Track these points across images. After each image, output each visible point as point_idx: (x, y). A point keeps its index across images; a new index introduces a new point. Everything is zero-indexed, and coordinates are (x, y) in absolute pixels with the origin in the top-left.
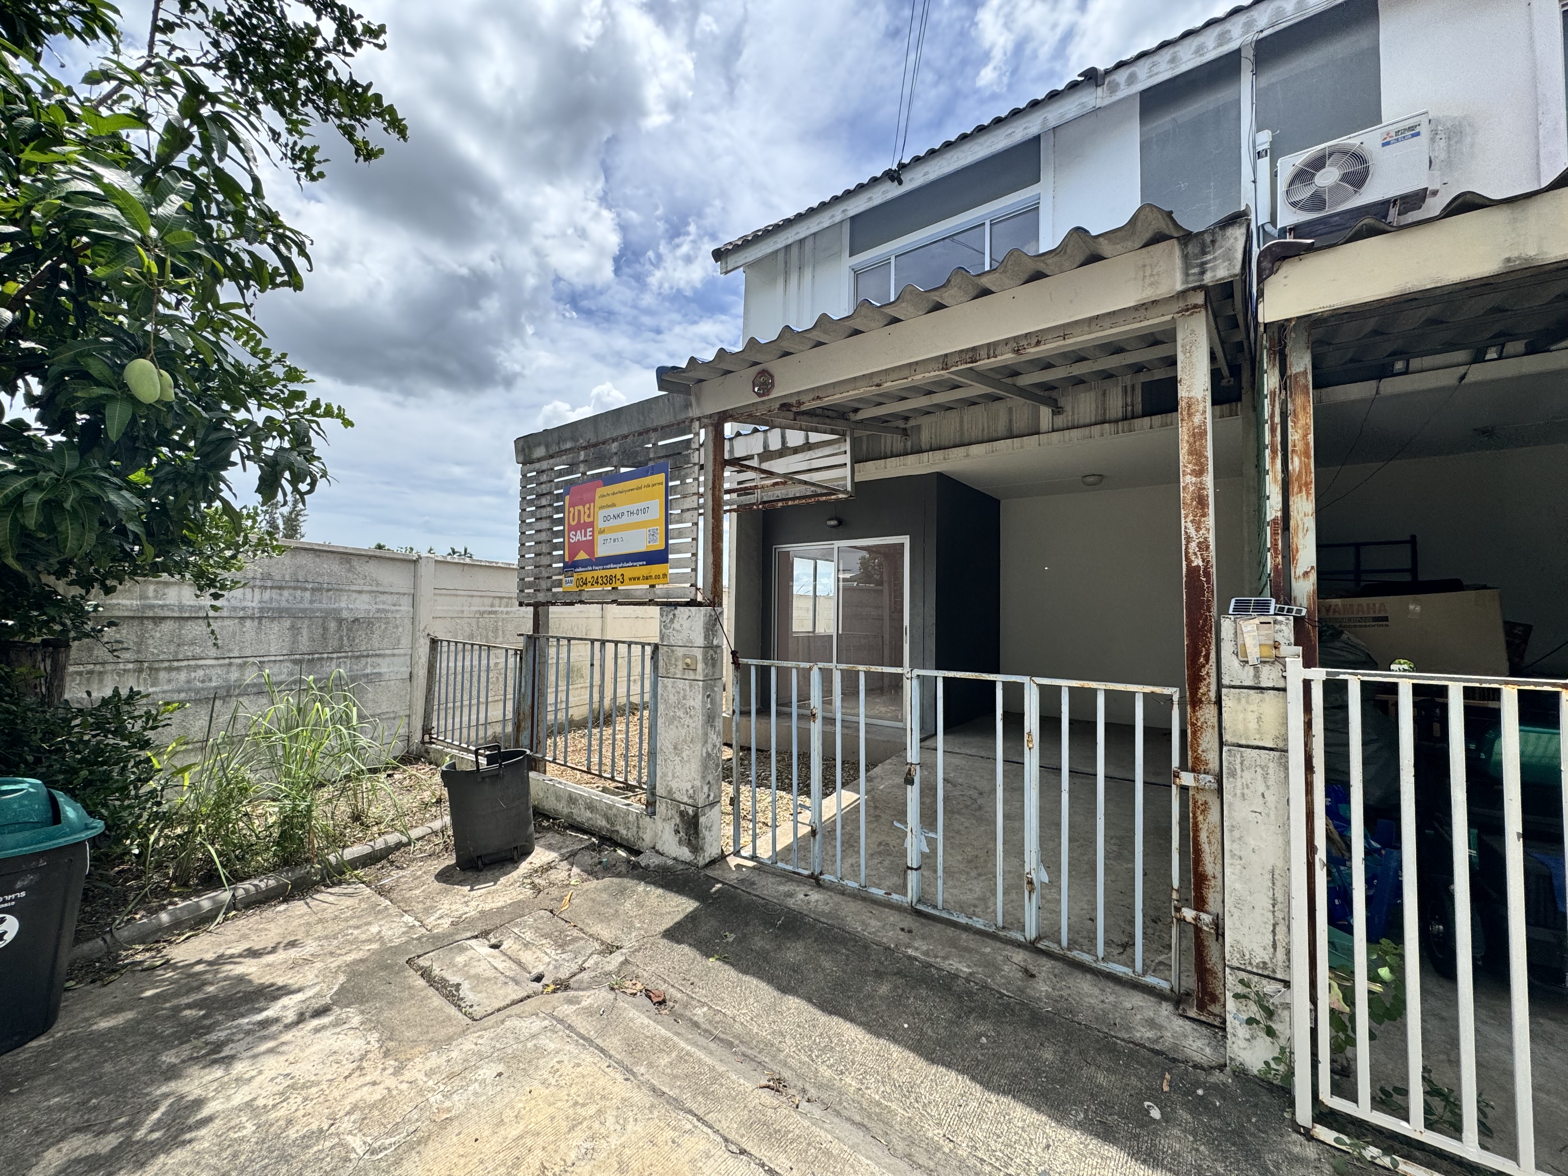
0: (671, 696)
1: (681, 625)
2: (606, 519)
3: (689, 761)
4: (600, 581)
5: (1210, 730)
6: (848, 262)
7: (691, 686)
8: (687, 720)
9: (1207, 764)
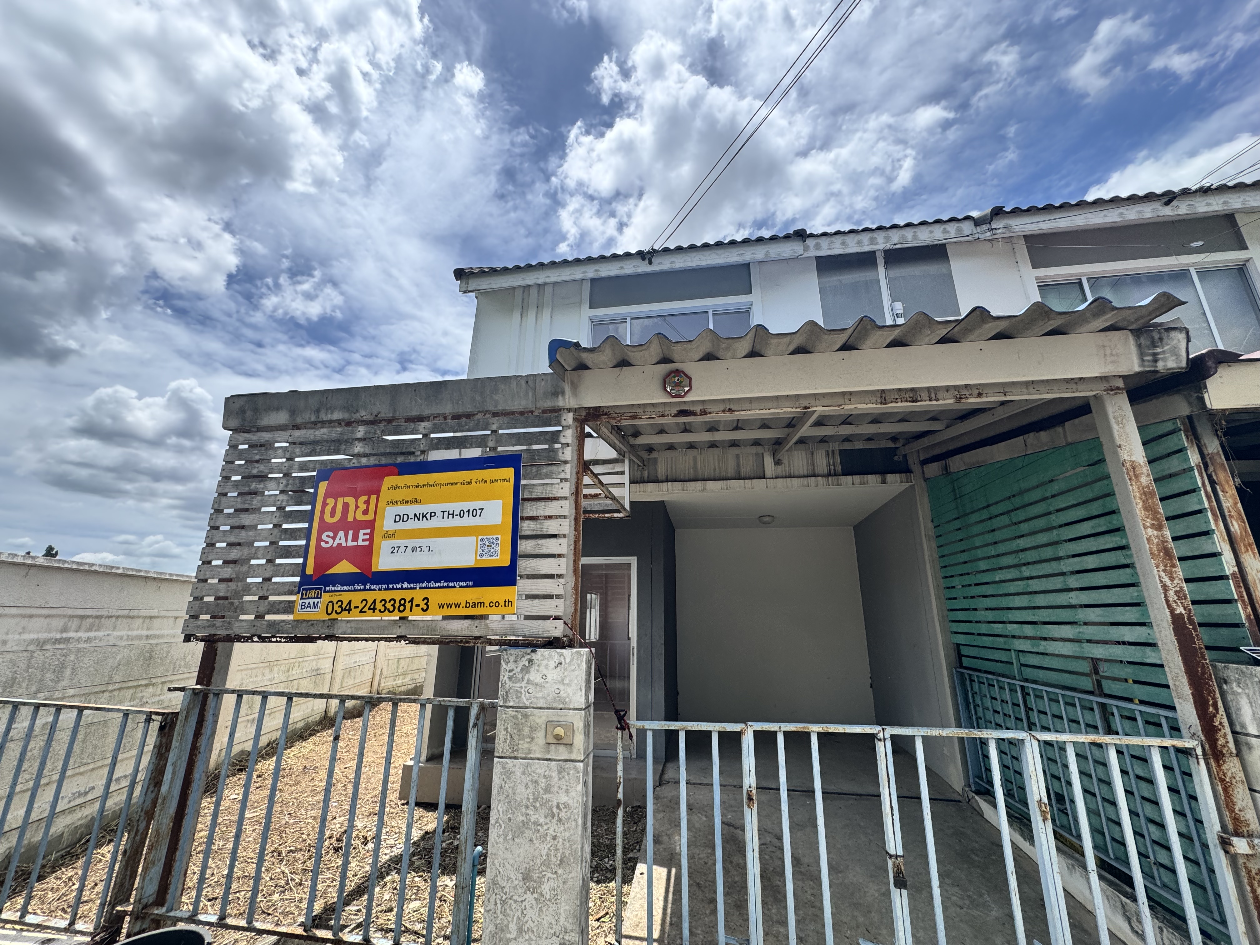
0: (521, 789)
1: (544, 677)
2: (400, 518)
3: (555, 899)
4: (379, 606)
5: (1240, 785)
6: (588, 312)
7: (561, 771)
8: (553, 828)
9: (1248, 825)
